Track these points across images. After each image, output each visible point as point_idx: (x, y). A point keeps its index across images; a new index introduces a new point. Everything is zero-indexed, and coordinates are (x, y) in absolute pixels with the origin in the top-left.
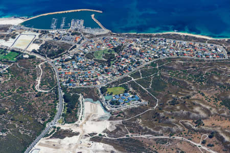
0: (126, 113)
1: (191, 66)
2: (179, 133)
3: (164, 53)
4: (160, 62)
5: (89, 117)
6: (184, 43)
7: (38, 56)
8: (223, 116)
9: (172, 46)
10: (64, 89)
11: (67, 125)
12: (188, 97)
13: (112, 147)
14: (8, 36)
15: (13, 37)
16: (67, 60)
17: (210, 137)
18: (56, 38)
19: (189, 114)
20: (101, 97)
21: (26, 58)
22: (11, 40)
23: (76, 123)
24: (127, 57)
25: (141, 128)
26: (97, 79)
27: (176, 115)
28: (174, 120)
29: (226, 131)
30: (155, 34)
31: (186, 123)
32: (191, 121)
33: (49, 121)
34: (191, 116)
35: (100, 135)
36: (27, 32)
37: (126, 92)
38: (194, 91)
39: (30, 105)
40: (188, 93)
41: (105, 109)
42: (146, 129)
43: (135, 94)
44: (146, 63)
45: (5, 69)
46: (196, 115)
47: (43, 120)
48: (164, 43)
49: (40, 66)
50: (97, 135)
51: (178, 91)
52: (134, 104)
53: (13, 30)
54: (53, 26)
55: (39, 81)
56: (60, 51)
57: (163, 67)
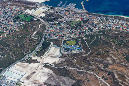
0: (70, 55)
1: (120, 35)
2: (93, 70)
3: (109, 26)
4: (104, 31)
5: (50, 54)
6: (124, 22)
7: (42, 20)
8: (121, 64)
9: (116, 23)
10: (45, 38)
11: (36, 57)
12: (108, 52)
13: (53, 72)
14: (33, 8)
15: (35, 9)
16: (55, 24)
17: (108, 75)
18: (56, 12)
19: (103, 61)
20: (62, 45)
21: (35, 20)
22: (33, 10)
23: (41, 57)
24: (87, 26)
25: (73, 64)
26: (65, 36)
27: (96, 60)
28: (93, 63)
29: (119, 72)
30: (110, 16)
31: (99, 65)
32: (102, 65)
33: (29, 54)
34: (104, 62)
35: (50, 65)
36: (43, 7)
37: (76, 44)
38: (114, 49)
39: (24, 44)
40: (109, 49)
41: (61, 52)
42: (76, 65)
43: (80, 46)
44: (96, 31)
45: (22, 25)
46: (106, 62)
47: (26, 53)
48: (112, 21)
49: (40, 25)
50: (49, 64)
51: (105, 48)
52: (77, 52)
53: (37, 5)
54: (59, 5)
55: (35, 33)
56: (54, 19)
57: (104, 34)
